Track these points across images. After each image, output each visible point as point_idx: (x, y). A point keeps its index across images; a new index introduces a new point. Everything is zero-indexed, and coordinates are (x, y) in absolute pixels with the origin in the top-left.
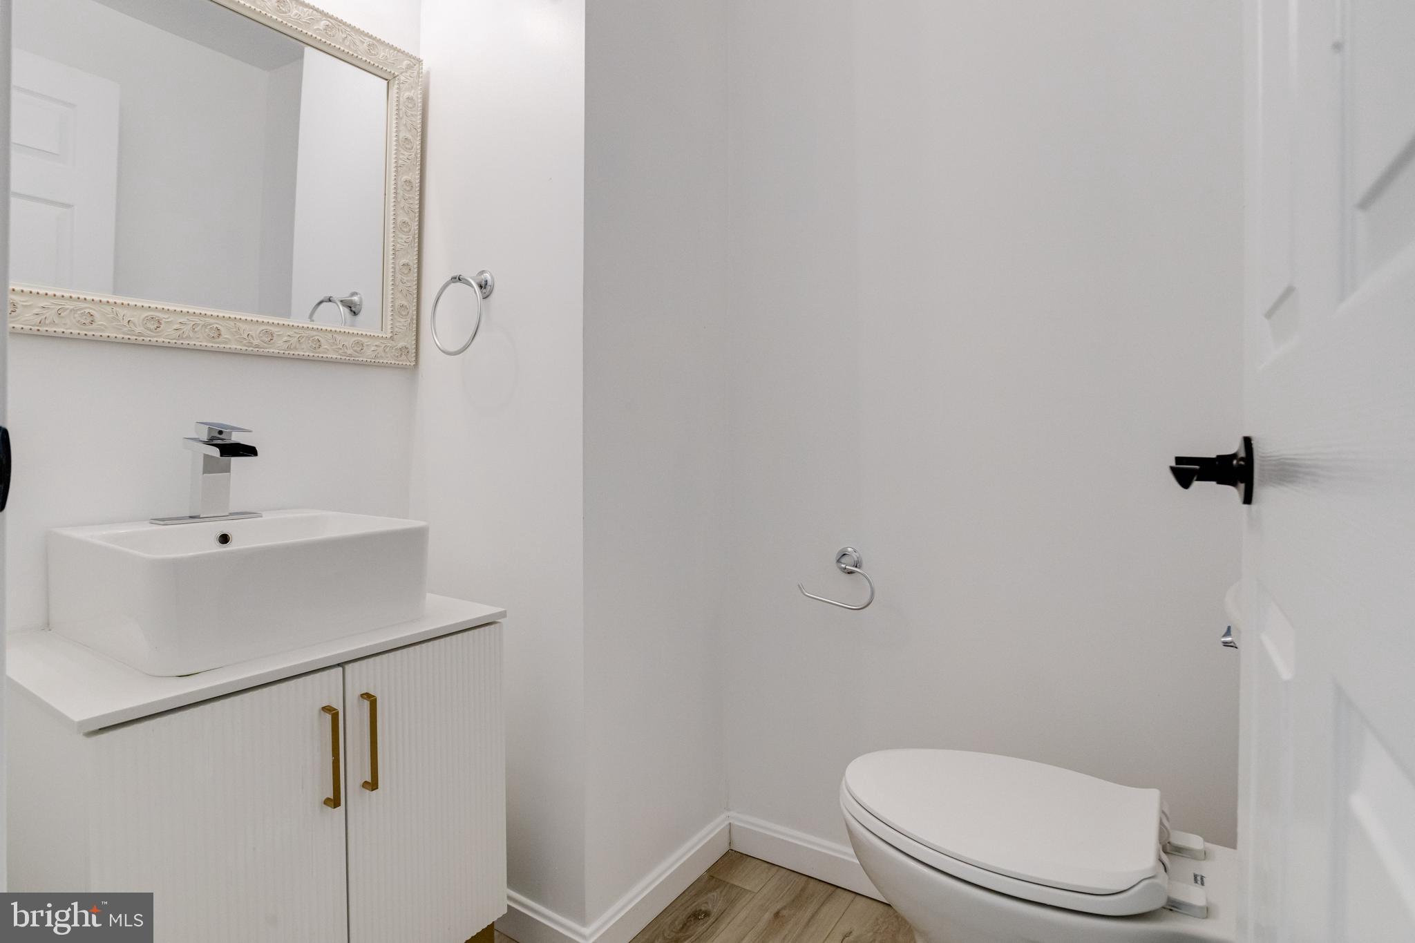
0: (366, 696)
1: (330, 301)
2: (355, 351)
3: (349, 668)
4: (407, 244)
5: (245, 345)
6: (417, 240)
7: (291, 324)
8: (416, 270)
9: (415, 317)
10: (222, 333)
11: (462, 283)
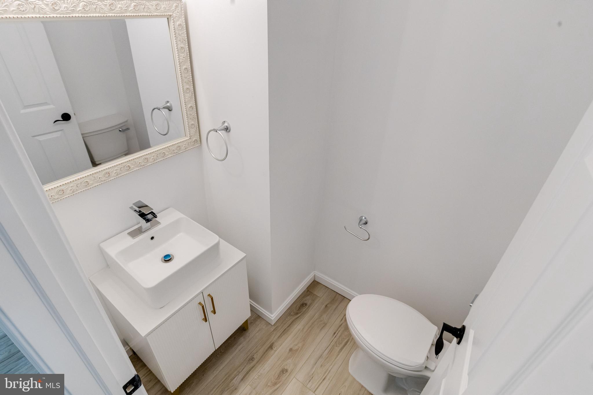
0: (209, 296)
2: (178, 150)
3: (204, 292)
4: (190, 98)
5: (139, 167)
6: (193, 94)
7: (152, 151)
8: (195, 107)
9: (198, 127)
10: (131, 167)
11: (216, 133)
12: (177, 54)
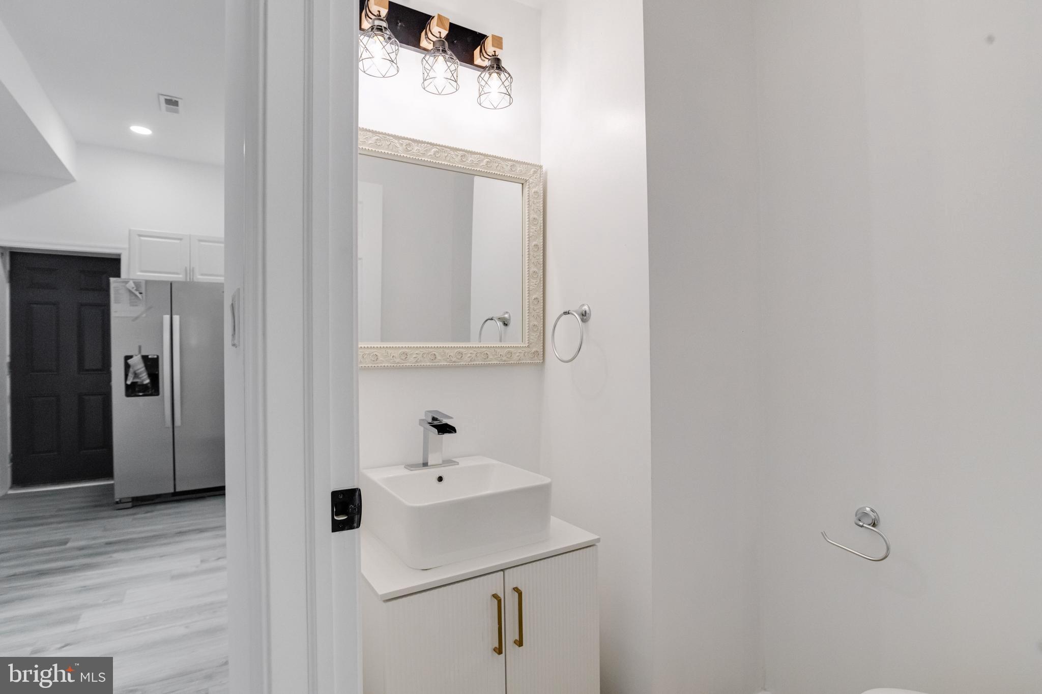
0: (516, 589)
1: (492, 319)
2: (507, 357)
3: (507, 572)
4: (536, 286)
5: (448, 362)
6: (542, 282)
7: (472, 346)
8: (542, 301)
9: (542, 331)
10: (437, 357)
11: (569, 315)
12: (527, 225)
